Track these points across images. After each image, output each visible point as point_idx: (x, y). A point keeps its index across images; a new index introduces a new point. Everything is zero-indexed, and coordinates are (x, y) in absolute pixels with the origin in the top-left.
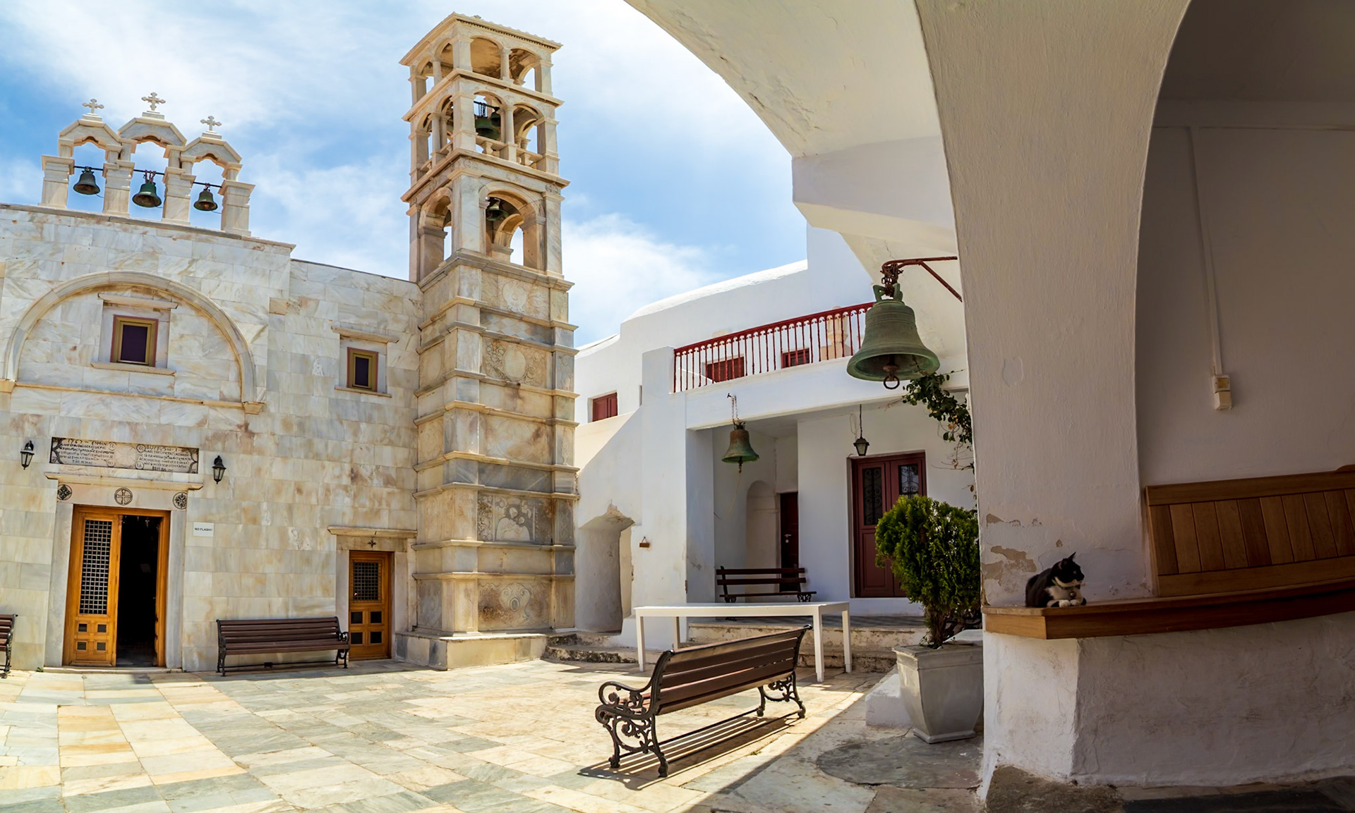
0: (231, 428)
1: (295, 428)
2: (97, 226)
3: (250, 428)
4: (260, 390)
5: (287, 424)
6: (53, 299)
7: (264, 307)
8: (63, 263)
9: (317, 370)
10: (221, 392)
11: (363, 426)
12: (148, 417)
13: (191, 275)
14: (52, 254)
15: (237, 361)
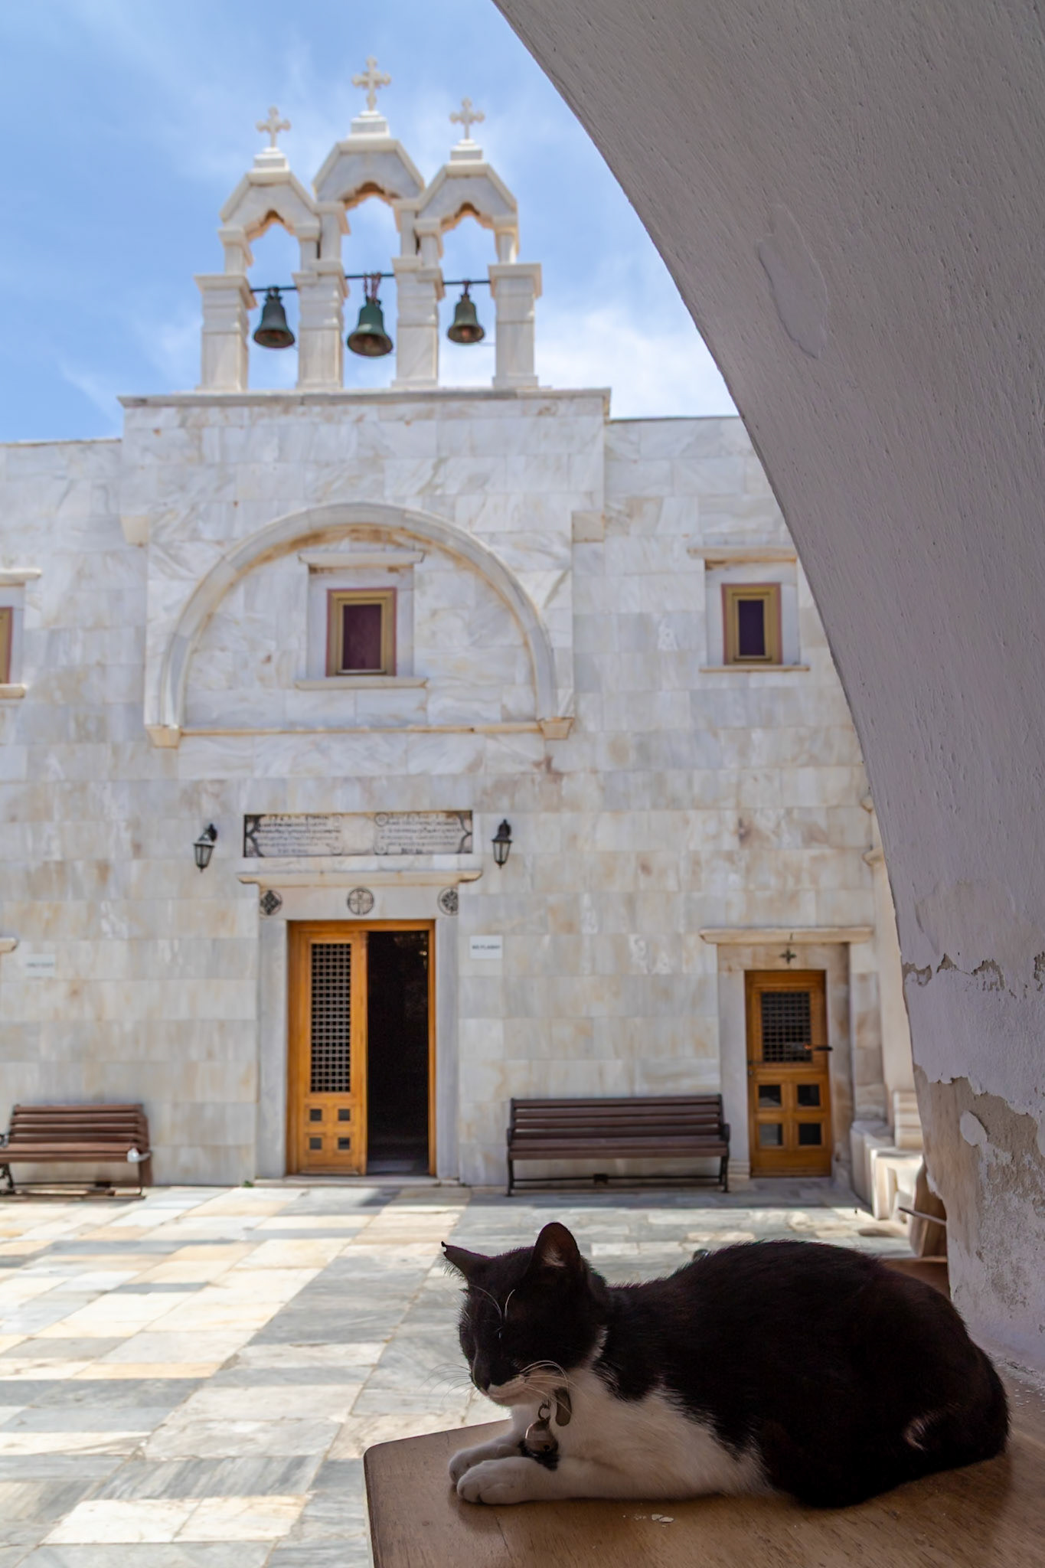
0: (522, 768)
1: (633, 756)
2: (283, 420)
3: (555, 764)
4: (565, 694)
5: (617, 751)
6: (227, 574)
7: (561, 534)
8: (236, 504)
9: (666, 640)
10: (503, 707)
11: (757, 735)
12: (389, 765)
13: (438, 492)
14: (219, 489)
15: (526, 644)
